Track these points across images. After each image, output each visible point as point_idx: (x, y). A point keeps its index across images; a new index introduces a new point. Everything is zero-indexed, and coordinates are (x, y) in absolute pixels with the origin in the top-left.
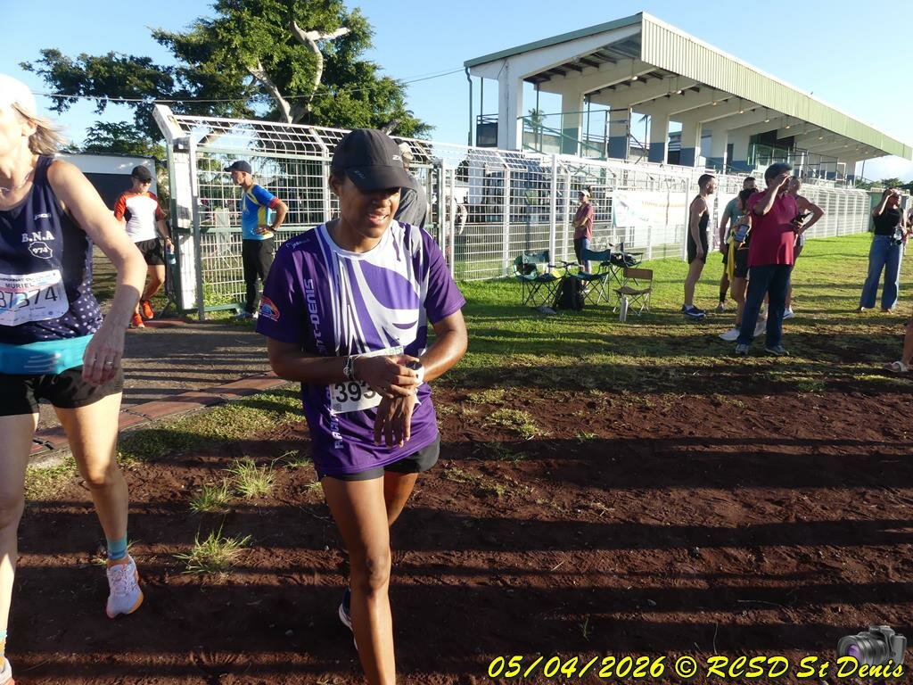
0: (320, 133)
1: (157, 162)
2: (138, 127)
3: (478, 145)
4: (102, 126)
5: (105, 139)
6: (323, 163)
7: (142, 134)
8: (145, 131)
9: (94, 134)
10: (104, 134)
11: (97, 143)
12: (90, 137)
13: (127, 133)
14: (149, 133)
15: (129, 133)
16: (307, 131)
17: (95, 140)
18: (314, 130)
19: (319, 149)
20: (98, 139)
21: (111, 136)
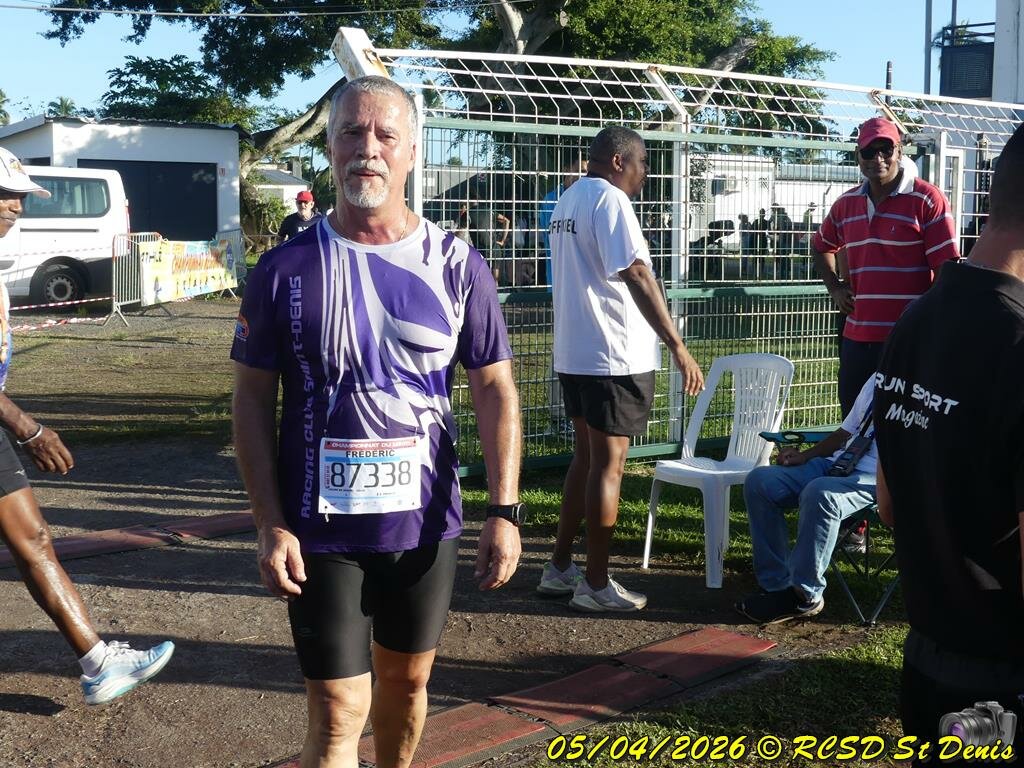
0: (671, 78)
1: (244, 136)
2: (209, 66)
3: (943, 92)
4: (138, 66)
5: (143, 92)
6: (676, 147)
7: (214, 81)
8: (221, 73)
9: (124, 83)
10: (142, 82)
11: (126, 100)
12: (115, 88)
13: (186, 78)
14: (227, 79)
15: (190, 77)
16: (640, 73)
17: (123, 93)
18: (654, 71)
19: (669, 114)
20: (130, 91)
21: (154, 85)
